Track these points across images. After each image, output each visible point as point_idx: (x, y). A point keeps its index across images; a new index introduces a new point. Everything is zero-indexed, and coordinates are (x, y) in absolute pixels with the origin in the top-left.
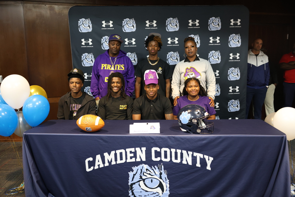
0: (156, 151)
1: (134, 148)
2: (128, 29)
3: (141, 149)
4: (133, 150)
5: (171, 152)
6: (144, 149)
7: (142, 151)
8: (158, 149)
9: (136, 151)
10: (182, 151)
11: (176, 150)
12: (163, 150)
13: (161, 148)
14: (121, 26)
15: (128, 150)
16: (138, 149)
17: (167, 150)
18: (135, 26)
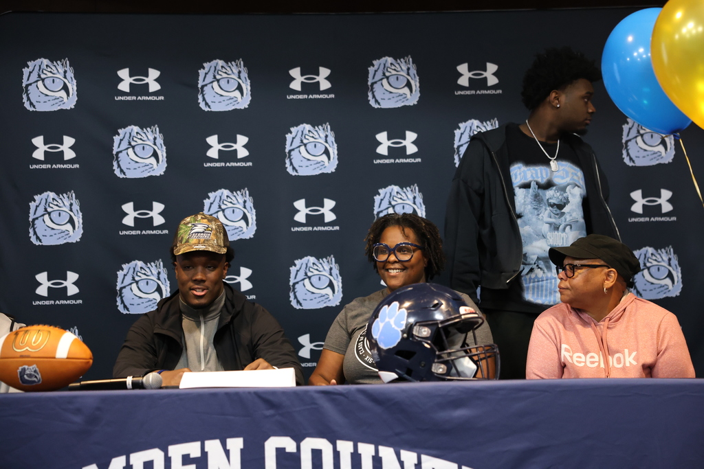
0: (280, 452)
1: (198, 444)
2: (218, 98)
3: (224, 445)
4: (193, 449)
5: (337, 455)
6: (236, 444)
7: (227, 453)
8: (289, 444)
9: (204, 454)
10: (377, 451)
11: (356, 447)
12: (309, 444)
13: (298, 440)
14: (193, 89)
15: (176, 451)
16: (213, 446)
17: (323, 444)
18: (247, 87)
